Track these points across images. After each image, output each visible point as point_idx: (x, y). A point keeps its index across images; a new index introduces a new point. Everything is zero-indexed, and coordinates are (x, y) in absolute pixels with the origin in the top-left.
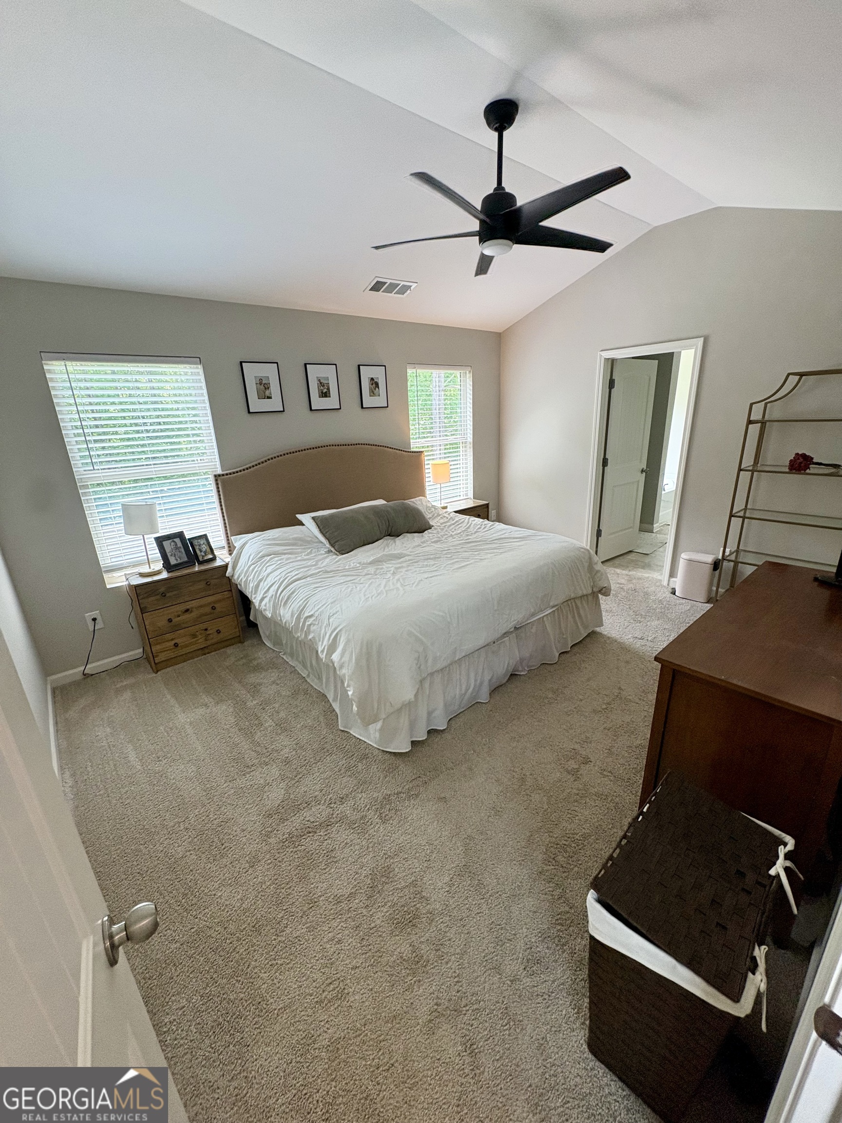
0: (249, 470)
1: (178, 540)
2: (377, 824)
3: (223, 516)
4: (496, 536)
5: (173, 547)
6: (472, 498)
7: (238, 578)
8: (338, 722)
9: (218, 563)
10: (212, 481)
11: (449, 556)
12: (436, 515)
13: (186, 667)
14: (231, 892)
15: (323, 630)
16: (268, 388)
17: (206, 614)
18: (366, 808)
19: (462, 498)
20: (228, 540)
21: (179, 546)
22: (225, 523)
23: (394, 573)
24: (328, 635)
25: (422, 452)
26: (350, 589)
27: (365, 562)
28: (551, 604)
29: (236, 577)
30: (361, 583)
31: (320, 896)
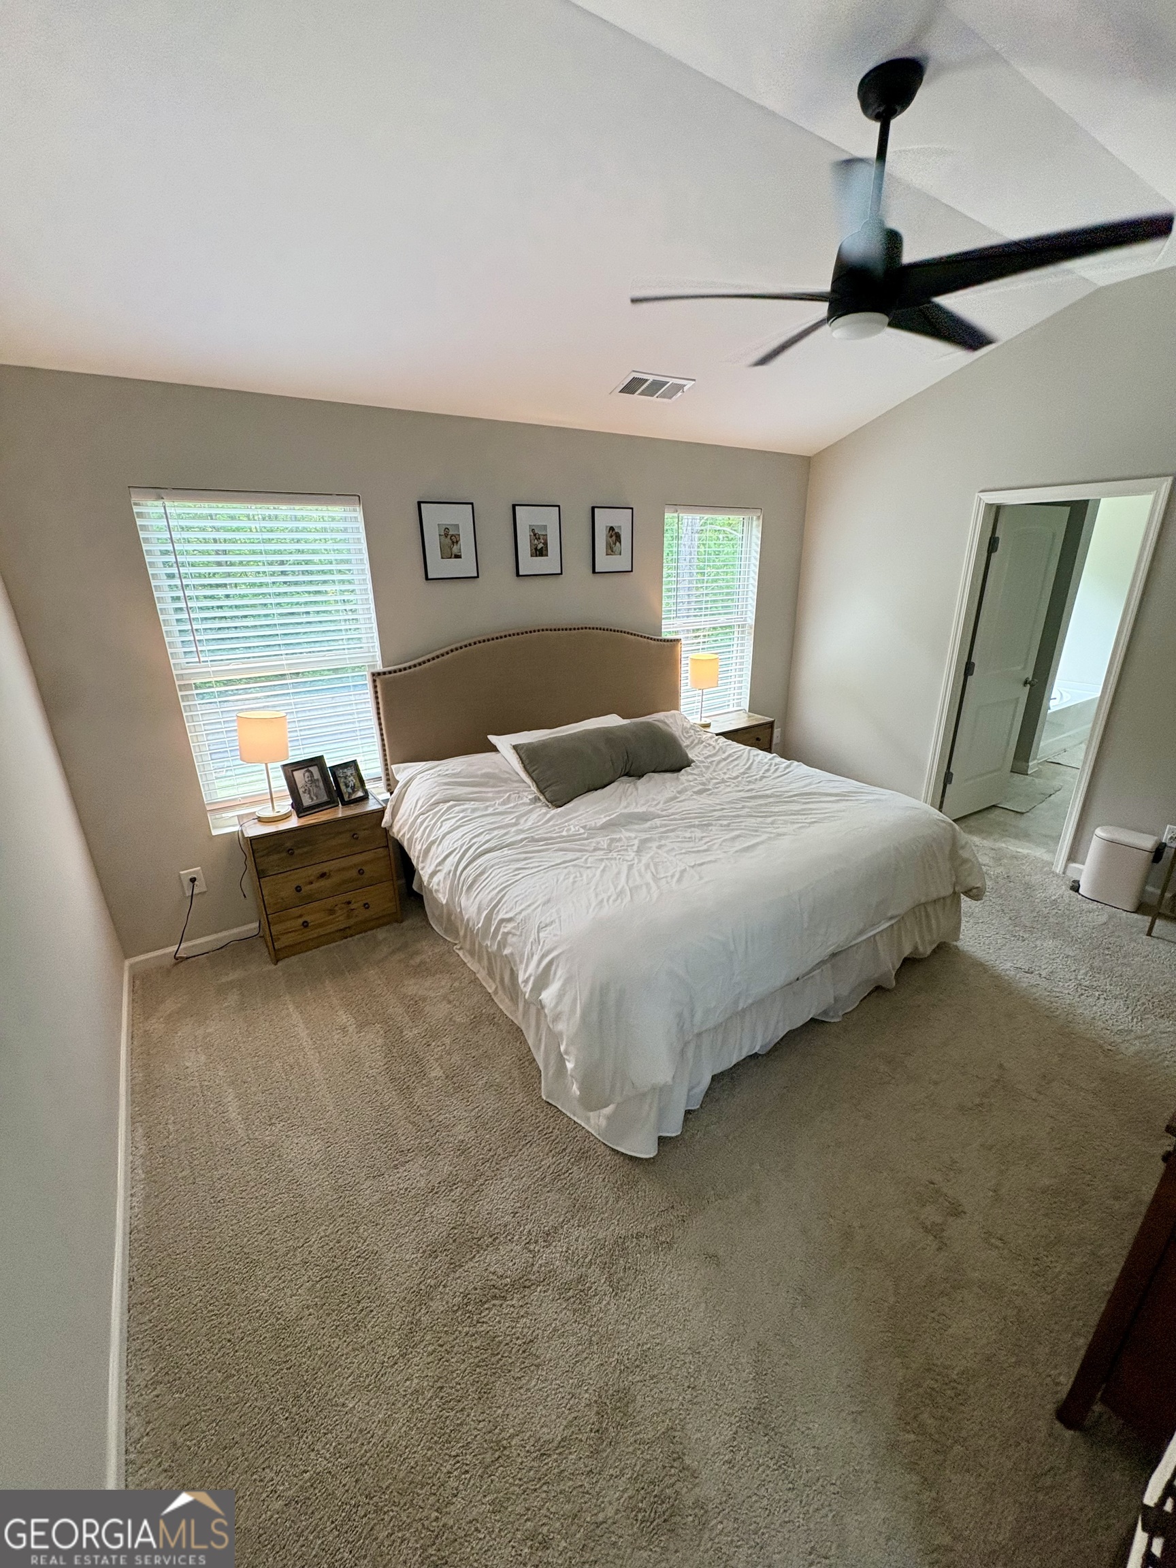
0: (423, 666)
1: (314, 770)
2: (605, 1295)
3: (382, 735)
4: (796, 787)
5: (307, 780)
6: (747, 710)
7: (399, 832)
8: (540, 1083)
9: (372, 805)
10: (368, 681)
11: (725, 822)
12: (696, 741)
13: (317, 955)
14: (368, 1403)
15: (529, 947)
16: (457, 542)
17: (352, 880)
18: (587, 1260)
19: (731, 709)
20: (387, 769)
21: (316, 778)
22: (384, 745)
23: (639, 851)
24: (536, 958)
25: (678, 640)
26: (571, 880)
27: (593, 823)
28: (889, 914)
29: (395, 830)
30: (588, 868)
31: (512, 1437)
